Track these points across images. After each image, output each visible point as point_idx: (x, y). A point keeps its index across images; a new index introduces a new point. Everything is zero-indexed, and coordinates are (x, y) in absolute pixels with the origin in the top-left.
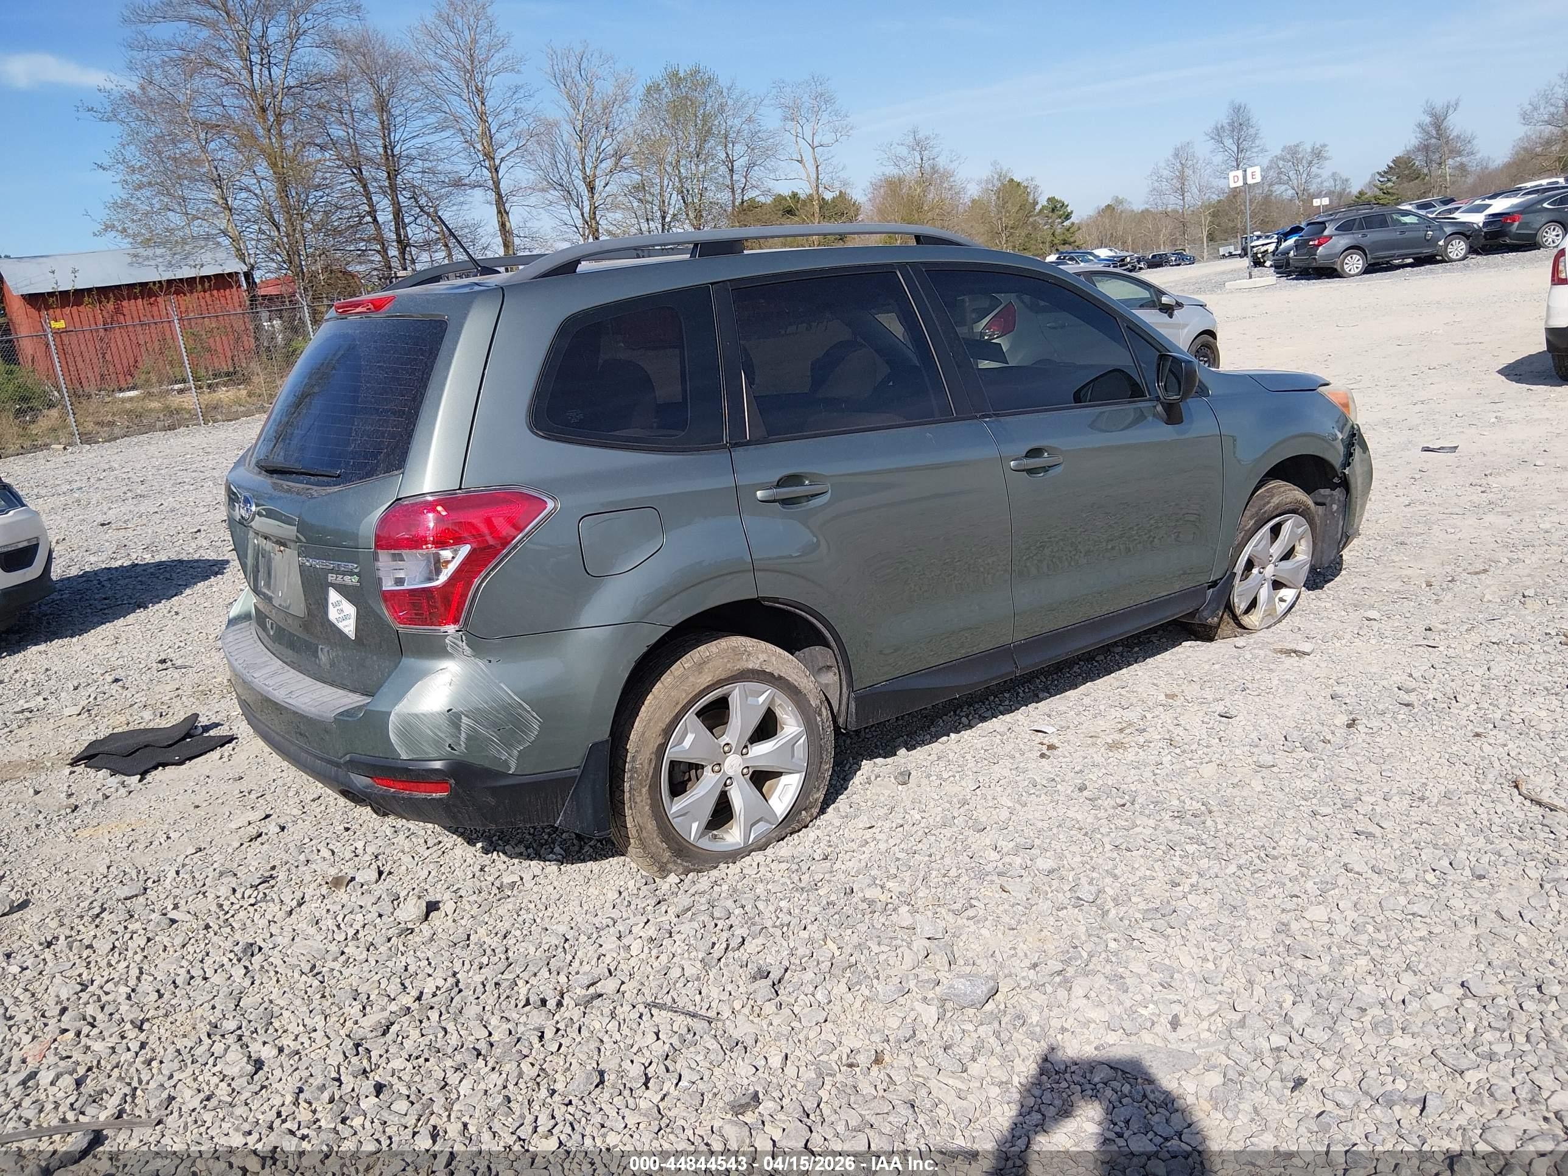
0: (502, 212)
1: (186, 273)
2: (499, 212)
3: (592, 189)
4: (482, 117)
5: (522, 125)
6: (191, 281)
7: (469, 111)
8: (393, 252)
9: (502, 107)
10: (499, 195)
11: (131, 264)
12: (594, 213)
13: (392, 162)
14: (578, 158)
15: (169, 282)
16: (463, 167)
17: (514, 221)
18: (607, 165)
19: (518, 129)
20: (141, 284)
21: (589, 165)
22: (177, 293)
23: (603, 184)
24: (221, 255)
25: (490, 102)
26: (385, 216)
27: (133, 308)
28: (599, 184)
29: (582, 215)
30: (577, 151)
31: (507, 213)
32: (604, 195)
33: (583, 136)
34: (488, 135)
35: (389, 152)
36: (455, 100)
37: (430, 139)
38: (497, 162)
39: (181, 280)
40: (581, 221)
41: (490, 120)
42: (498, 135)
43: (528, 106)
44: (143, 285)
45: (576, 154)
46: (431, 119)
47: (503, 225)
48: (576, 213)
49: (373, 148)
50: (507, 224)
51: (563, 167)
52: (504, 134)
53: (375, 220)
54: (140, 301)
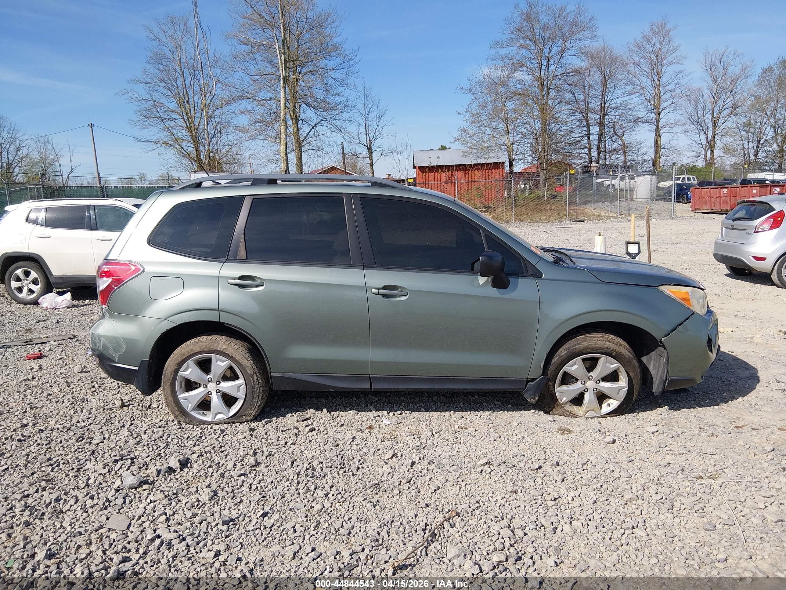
0: (658, 135)
1: (483, 161)
2: (656, 135)
3: (715, 124)
4: (657, 87)
5: (678, 91)
6: (483, 165)
7: (650, 84)
8: (594, 154)
9: (669, 82)
10: (658, 127)
11: (463, 156)
12: (714, 138)
13: (603, 110)
14: (711, 107)
15: (474, 165)
16: (640, 113)
17: (663, 140)
18: (728, 111)
19: (674, 93)
20: (464, 165)
21: (717, 110)
22: (477, 169)
23: (723, 121)
24: (500, 154)
25: (663, 79)
26: (594, 137)
27: (459, 175)
28: (721, 121)
29: (707, 138)
30: (710, 104)
31: (660, 136)
32: (722, 127)
33: (715, 97)
34: (659, 96)
35: (603, 105)
36: (644, 80)
37: (625, 99)
38: (660, 110)
39: (479, 164)
40: (706, 141)
41: (661, 89)
42: (663, 97)
43: (683, 81)
44: (465, 165)
45: (710, 106)
46: (629, 88)
47: (657, 142)
48: (703, 137)
49: (595, 104)
50: (659, 142)
51: (700, 113)
52: (667, 96)
53: (589, 138)
54: (462, 172)
